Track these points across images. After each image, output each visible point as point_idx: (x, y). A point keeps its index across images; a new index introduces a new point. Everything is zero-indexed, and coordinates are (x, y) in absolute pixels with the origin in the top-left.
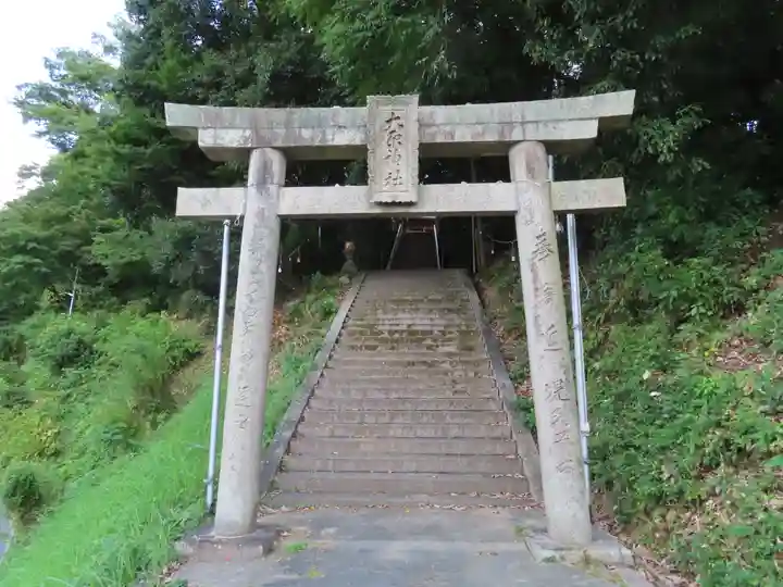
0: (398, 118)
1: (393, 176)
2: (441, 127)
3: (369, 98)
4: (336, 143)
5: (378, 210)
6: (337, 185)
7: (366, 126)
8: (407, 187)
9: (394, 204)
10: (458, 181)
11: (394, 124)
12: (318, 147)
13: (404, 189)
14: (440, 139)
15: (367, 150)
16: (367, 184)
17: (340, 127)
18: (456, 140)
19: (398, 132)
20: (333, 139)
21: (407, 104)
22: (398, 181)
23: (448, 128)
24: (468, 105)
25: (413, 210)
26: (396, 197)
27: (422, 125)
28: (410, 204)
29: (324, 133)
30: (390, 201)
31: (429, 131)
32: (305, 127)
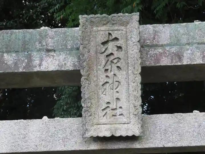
0: (116, 39)
1: (113, 106)
2: (167, 48)
3: (82, 18)
4: (43, 69)
5: (94, 147)
6: (45, 118)
7: (78, 49)
8: (129, 117)
9: (113, 139)
10: (189, 110)
11: (111, 47)
12: (22, 74)
13: (125, 120)
14: (165, 62)
15: (81, 76)
16: (80, 116)
17: (48, 51)
18: (185, 62)
19: (116, 54)
20: (40, 65)
21: (125, 24)
22: (119, 111)
23: (174, 49)
24: (197, 23)
25: (137, 145)
26: (116, 130)
27: (143, 46)
28: (133, 138)
29: (30, 58)
30: (108, 134)
31: (152, 52)
32: (8, 52)
